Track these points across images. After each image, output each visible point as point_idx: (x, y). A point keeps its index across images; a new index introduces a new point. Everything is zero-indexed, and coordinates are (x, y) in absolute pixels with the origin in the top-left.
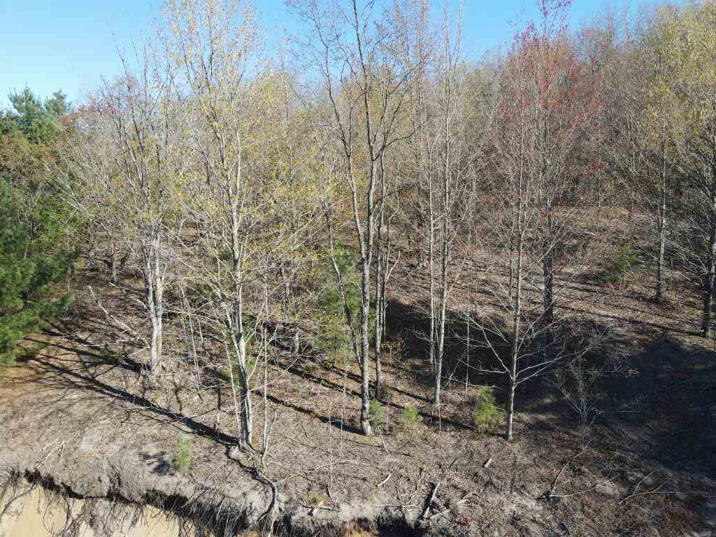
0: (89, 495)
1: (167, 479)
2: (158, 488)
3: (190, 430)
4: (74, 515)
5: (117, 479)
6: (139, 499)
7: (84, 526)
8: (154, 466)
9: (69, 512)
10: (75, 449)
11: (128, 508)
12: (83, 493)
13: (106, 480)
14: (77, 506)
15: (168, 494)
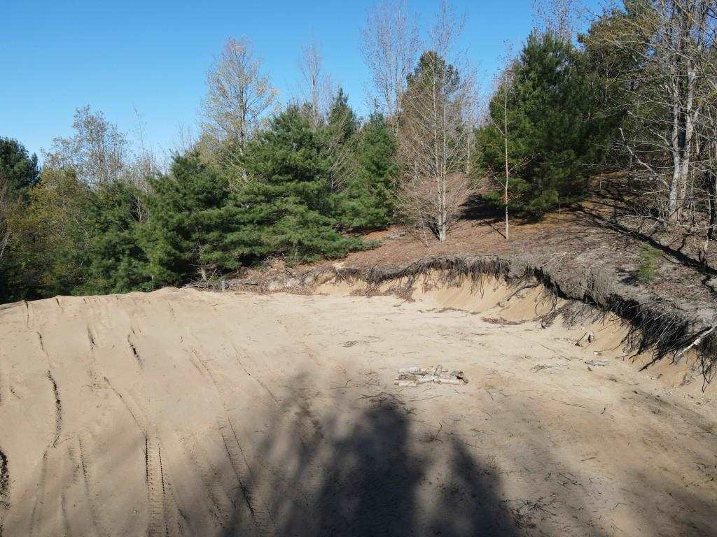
0: (571, 295)
1: (631, 288)
2: (618, 294)
3: (678, 262)
4: (556, 308)
5: (592, 285)
6: (603, 302)
7: (560, 317)
8: (624, 277)
9: (554, 305)
10: (572, 258)
11: (594, 311)
12: (567, 292)
13: (585, 284)
14: (561, 303)
15: (626, 299)
